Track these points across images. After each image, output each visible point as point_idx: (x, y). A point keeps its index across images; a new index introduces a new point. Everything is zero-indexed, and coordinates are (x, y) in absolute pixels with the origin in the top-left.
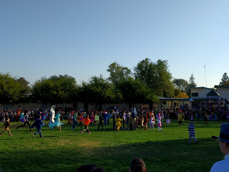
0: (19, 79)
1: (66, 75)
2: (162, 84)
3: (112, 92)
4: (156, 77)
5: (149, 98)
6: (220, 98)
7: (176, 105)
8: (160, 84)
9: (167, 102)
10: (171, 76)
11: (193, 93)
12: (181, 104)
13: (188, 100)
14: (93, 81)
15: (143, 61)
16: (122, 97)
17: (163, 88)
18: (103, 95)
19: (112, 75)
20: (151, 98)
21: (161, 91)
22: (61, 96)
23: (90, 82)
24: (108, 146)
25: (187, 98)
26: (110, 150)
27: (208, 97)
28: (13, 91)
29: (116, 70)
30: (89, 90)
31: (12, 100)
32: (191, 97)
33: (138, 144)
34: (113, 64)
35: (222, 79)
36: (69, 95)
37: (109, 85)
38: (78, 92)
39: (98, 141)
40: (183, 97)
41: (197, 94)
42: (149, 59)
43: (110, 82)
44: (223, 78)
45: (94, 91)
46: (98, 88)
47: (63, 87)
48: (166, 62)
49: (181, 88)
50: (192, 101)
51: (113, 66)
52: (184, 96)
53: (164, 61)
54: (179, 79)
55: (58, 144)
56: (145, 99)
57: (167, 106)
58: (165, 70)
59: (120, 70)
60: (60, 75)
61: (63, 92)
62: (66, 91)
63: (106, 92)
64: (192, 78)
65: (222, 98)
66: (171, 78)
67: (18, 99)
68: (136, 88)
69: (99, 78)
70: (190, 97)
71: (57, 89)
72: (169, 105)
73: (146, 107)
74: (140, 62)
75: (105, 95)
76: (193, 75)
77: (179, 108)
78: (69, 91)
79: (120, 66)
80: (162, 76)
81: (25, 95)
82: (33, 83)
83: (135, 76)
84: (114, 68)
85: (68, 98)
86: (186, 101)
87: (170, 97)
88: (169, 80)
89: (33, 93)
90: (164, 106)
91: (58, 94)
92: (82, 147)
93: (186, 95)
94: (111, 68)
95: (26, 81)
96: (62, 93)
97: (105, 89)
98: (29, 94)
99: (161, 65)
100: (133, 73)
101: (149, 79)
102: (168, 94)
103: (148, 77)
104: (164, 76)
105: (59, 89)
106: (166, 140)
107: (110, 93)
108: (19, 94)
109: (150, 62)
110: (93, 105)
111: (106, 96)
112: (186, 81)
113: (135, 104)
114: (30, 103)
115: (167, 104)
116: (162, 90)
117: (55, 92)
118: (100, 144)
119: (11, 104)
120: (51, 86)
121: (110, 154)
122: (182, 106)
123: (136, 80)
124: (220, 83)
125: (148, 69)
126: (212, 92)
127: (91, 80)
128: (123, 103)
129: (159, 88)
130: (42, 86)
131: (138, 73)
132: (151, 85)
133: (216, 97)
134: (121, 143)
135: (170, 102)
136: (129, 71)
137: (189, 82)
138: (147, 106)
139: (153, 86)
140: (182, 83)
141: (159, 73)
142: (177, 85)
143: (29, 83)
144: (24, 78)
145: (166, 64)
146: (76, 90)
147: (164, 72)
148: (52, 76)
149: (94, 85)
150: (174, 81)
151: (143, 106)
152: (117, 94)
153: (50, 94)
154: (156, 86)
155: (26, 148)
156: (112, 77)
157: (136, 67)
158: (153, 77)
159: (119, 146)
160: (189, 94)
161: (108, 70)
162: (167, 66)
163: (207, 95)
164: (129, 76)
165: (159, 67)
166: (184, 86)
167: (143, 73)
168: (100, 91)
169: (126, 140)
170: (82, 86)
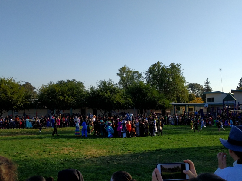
0: (24, 84)
1: (74, 80)
2: (175, 89)
3: (122, 97)
4: (169, 81)
5: (161, 103)
6: (237, 103)
7: (190, 111)
8: (173, 89)
9: (181, 108)
10: (185, 80)
11: (208, 98)
12: (196, 109)
13: (203, 105)
14: (101, 85)
15: (155, 65)
16: (132, 102)
17: (176, 92)
18: (112, 101)
19: (123, 79)
20: (164, 103)
21: (174, 96)
22: (68, 101)
23: (98, 86)
24: (115, 154)
25: (202, 103)
26: (117, 158)
27: (224, 102)
28: (17, 96)
29: (126, 74)
30: (98, 95)
31: (16, 106)
32: (207, 102)
33: (147, 152)
34: (123, 68)
35: (239, 84)
36: (76, 100)
37: (119, 90)
38: (85, 97)
39: (105, 148)
40: (198, 102)
41: (213, 98)
42: (161, 63)
43: (120, 87)
44: (240, 82)
45: (103, 97)
46: (107, 93)
47: (70, 92)
48: (179, 66)
49: (195, 92)
50: (208, 106)
51: (123, 70)
52: (200, 101)
53: (177, 65)
54: (193, 84)
55: (62, 152)
56: (157, 104)
57: (181, 112)
58: (178, 74)
59: (131, 74)
60: (68, 80)
61: (70, 97)
62: (73, 96)
63: (115, 97)
64: (207, 83)
65: (239, 103)
66: (185, 83)
67: (22, 104)
68: (147, 93)
69: (108, 82)
70: (205, 102)
71: (64, 95)
72: (183, 111)
73: (158, 113)
74: (152, 65)
75: (114, 100)
76: (208, 80)
77: (193, 114)
78: (76, 97)
79: (131, 70)
80: (175, 80)
81: (30, 101)
82: (39, 88)
83: (147, 81)
84: (124, 72)
85: (75, 104)
86: (201, 106)
87: (184, 102)
88: (183, 85)
89: (38, 99)
90: (178, 112)
91: (64, 99)
92: (87, 156)
93: (201, 100)
94: (121, 72)
95: (32, 87)
96: (68, 98)
97: (114, 94)
98: (34, 100)
99: (174, 68)
100: (145, 77)
101: (162, 84)
102: (182, 99)
103: (160, 81)
104: (177, 80)
105: (65, 95)
106: (178, 148)
107: (119, 98)
108: (24, 99)
109: (162, 65)
110: (102, 111)
111: (115, 102)
112: (201, 86)
113: (146, 110)
114: (36, 109)
115: (181, 110)
116: (176, 95)
117: (61, 98)
118: (107, 152)
119: (15, 110)
120: (57, 91)
121: (116, 163)
122: (196, 111)
123: (147, 84)
124: (238, 87)
125: (160, 73)
126: (228, 97)
127: (99, 84)
128: (134, 109)
129: (172, 93)
130: (48, 91)
131: (150, 78)
132: (163, 90)
133: (233, 102)
134: (129, 150)
135: (184, 108)
136: (140, 75)
137: (204, 87)
138: (160, 112)
139: (165, 91)
140: (197, 88)
141: (172, 77)
142: (192, 89)
143: (34, 89)
144: (30, 83)
145: (179, 67)
146: (84, 95)
147: (177, 76)
148: (59, 81)
149: (102, 90)
150: (188, 85)
151: (155, 112)
152: (127, 99)
153: (56, 100)
154: (168, 91)
155: (26, 156)
156: (122, 81)
157: (148, 71)
158: (166, 81)
159: (126, 155)
160: (204, 99)
161: (118, 74)
162: (180, 69)
163: (223, 100)
164: (140, 80)
165: (172, 71)
166: (199, 91)
167: (155, 77)
168: (108, 96)
169: (134, 148)
170: (90, 91)
